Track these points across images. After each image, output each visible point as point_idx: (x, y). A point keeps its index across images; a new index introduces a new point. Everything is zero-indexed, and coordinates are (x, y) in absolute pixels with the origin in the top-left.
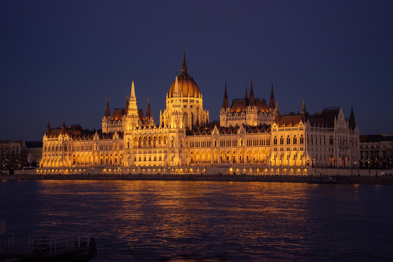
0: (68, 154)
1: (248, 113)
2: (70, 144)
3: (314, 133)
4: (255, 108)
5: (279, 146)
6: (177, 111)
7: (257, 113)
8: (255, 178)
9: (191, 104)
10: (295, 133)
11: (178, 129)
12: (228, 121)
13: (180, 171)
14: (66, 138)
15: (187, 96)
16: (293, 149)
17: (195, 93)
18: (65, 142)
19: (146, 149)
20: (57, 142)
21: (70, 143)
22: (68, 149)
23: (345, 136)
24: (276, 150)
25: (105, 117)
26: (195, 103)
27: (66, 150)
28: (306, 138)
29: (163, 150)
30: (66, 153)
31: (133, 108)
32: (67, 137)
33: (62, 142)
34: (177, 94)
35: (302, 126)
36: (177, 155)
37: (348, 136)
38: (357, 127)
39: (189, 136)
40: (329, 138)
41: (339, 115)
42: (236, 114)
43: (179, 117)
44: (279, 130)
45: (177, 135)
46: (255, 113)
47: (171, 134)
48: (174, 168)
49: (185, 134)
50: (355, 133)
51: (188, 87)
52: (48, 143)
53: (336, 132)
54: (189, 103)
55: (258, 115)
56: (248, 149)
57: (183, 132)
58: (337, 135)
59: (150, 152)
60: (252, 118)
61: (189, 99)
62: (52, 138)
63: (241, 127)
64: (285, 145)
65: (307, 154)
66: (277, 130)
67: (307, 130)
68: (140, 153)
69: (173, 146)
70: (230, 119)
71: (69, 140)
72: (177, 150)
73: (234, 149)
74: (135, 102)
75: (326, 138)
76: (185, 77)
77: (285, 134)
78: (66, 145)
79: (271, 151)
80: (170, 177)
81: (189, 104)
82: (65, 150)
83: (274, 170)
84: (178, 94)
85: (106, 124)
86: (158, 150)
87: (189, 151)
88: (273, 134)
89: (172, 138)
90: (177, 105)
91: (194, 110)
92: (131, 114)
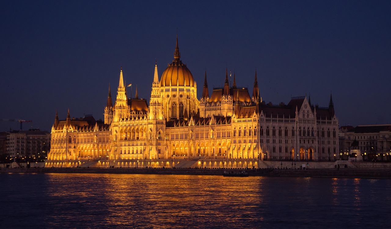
0: (73, 146)
1: (223, 103)
2: (75, 136)
3: (271, 124)
4: (230, 98)
5: (237, 138)
6: (155, 102)
7: (232, 103)
8: (203, 171)
9: (181, 93)
10: (250, 124)
11: (155, 121)
12: (207, 112)
13: (156, 165)
14: (70, 129)
15: (176, 85)
16: (248, 142)
17: (185, 82)
18: (70, 134)
19: (130, 142)
20: (62, 134)
21: (75, 134)
22: (73, 142)
23: (311, 128)
24: (235, 142)
26: (185, 92)
27: (71, 142)
28: (259, 130)
29: (143, 142)
30: (70, 145)
31: (121, 99)
32: (72, 129)
33: (66, 134)
34: (155, 84)
35: (262, 117)
36: (154, 148)
37: (315, 127)
38: (335, 117)
39: (170, 128)
40: (291, 130)
41: (303, 105)
42: (218, 104)
43: (157, 108)
44: (238, 121)
45: (154, 127)
46: (230, 103)
47: (150, 126)
48: (150, 161)
49: (164, 126)
50: (332, 123)
51: (178, 76)
52: (55, 136)
53: (297, 123)
54: (178, 92)
55: (233, 105)
56: (218, 142)
57: (162, 123)
58: (298, 126)
59: (133, 145)
60: (226, 108)
61: (178, 88)
62: (58, 130)
63: (213, 118)
64: (242, 138)
65: (259, 146)
66: (236, 121)
67: (260, 121)
68: (125, 146)
69: (151, 138)
70: (208, 110)
71: (74, 131)
72: (154, 143)
73: (207, 141)
74: (124, 93)
75: (288, 130)
76: (176, 65)
77: (243, 125)
78: (70, 137)
79: (231, 143)
80: (137, 171)
81: (178, 94)
82: (69, 142)
83: (231, 163)
84: (157, 84)
86: (139, 143)
87: (170, 143)
88: (233, 125)
89: (149, 130)
90: (155, 95)
91: (183, 100)
92: (119, 105)
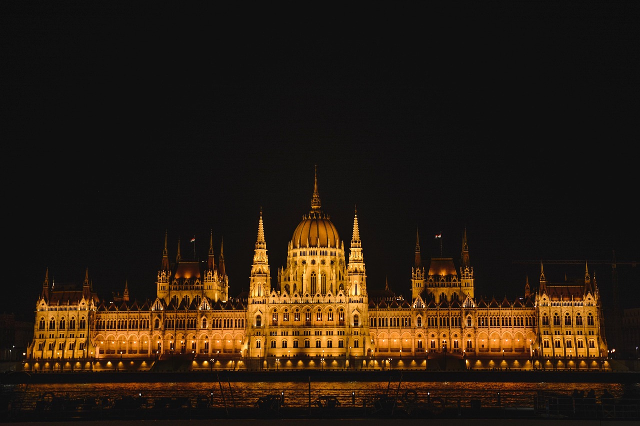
0: (93, 334)
2: (95, 317)
5: (552, 327)
12: (428, 289)
18: (91, 313)
20: (72, 314)
21: (95, 314)
22: (93, 327)
24: (546, 333)
25: (164, 273)
28: (597, 317)
29: (335, 331)
31: (260, 260)
33: (86, 314)
35: (591, 301)
42: (442, 279)
44: (552, 305)
45: (366, 308)
52: (49, 315)
62: (59, 305)
64: (563, 327)
65: (601, 340)
66: (549, 305)
69: (356, 323)
74: (265, 252)
77: (563, 311)
85: (167, 285)
88: (542, 310)
92: (258, 270)
